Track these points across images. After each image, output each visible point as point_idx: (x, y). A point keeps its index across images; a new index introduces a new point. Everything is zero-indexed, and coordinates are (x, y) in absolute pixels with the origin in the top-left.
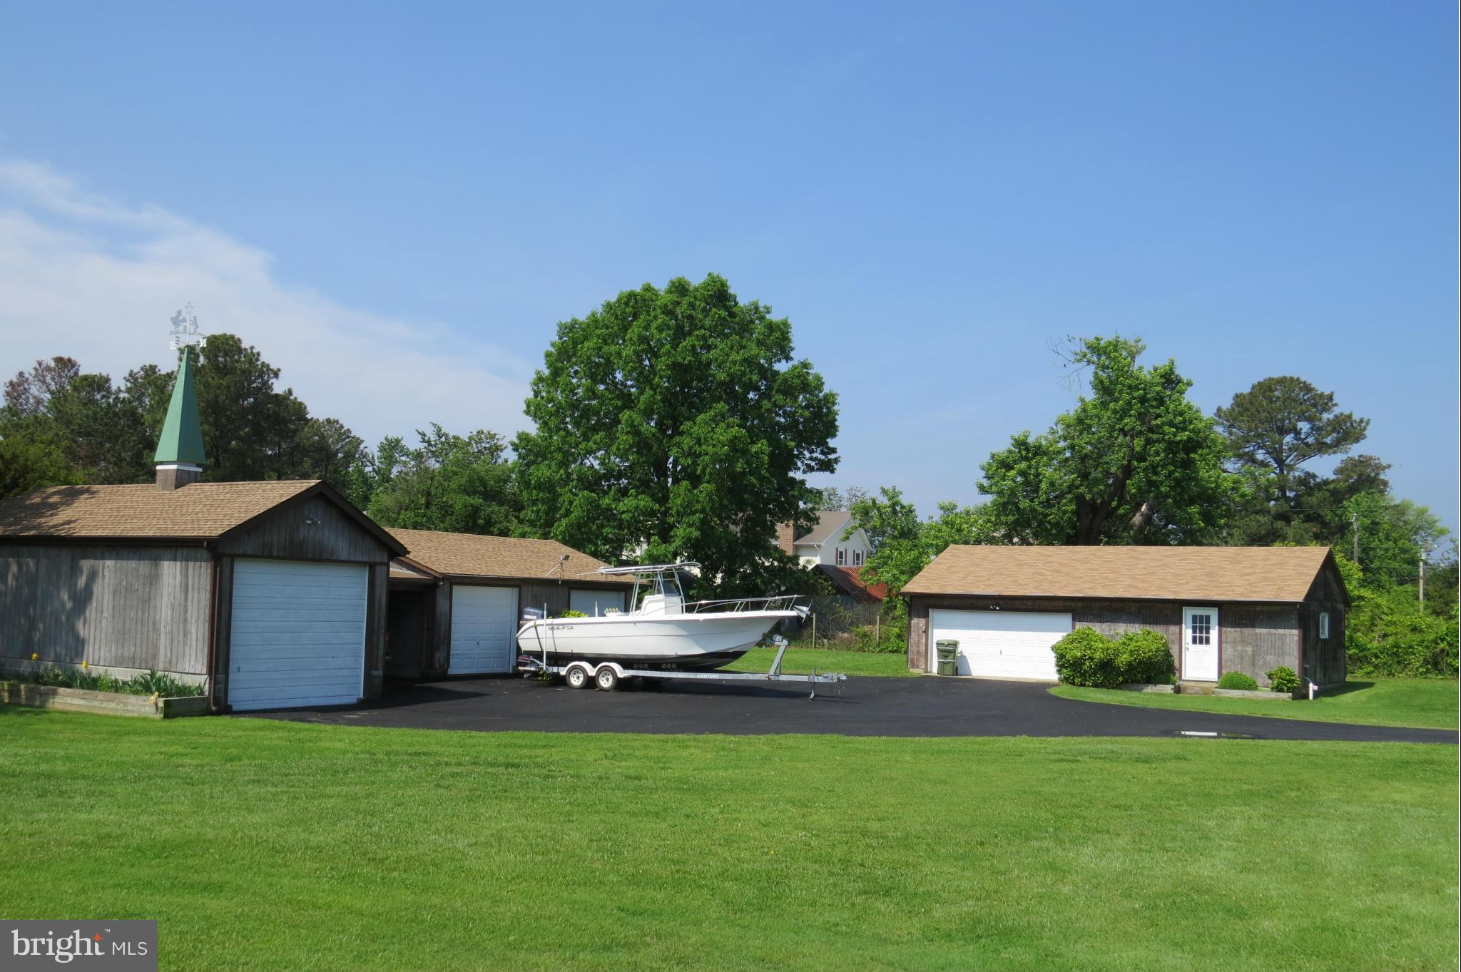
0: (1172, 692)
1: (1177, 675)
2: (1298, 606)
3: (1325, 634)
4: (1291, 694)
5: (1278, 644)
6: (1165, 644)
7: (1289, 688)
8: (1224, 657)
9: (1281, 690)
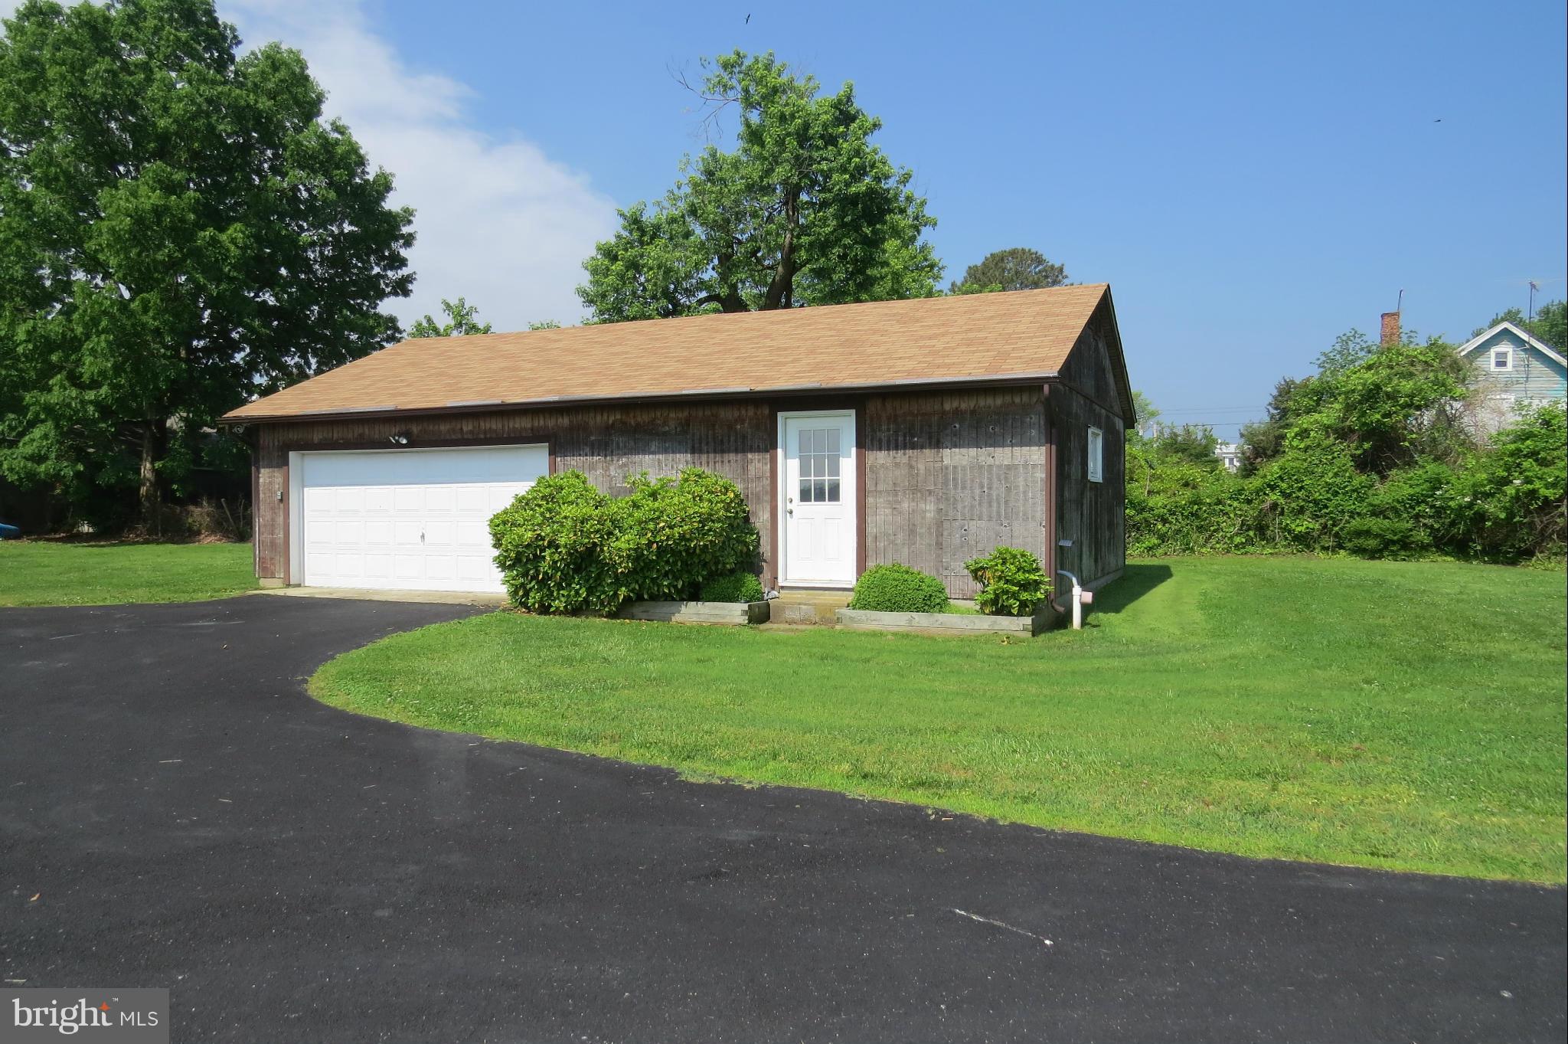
0: (744, 620)
1: (766, 575)
2: (1046, 388)
3: (1096, 471)
4: (1028, 621)
5: (998, 490)
6: (740, 501)
7: (1023, 604)
8: (871, 529)
9: (1002, 611)
